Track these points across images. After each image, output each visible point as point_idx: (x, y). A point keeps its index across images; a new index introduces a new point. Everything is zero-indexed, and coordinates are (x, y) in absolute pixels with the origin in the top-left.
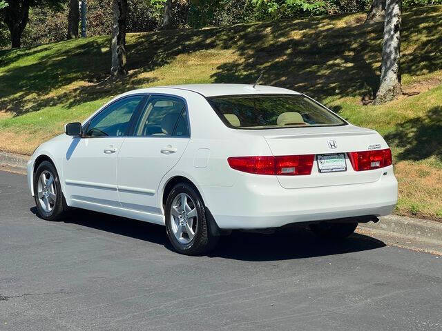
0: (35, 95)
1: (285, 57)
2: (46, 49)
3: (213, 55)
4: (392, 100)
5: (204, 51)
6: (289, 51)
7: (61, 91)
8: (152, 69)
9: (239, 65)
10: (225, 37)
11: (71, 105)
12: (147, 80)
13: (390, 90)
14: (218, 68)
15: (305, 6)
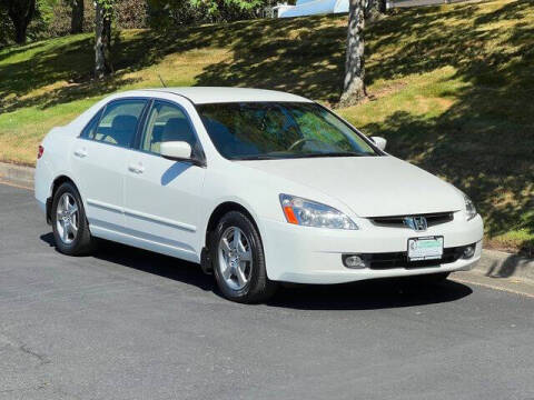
0: (14, 95)
1: (274, 59)
2: (40, 45)
3: (202, 55)
4: (355, 104)
5: (195, 51)
6: (282, 51)
7: (40, 92)
8: (139, 69)
9: (227, 65)
10: (221, 35)
11: (46, 107)
12: (130, 81)
13: (353, 94)
14: (205, 69)
15: (243, 5)
